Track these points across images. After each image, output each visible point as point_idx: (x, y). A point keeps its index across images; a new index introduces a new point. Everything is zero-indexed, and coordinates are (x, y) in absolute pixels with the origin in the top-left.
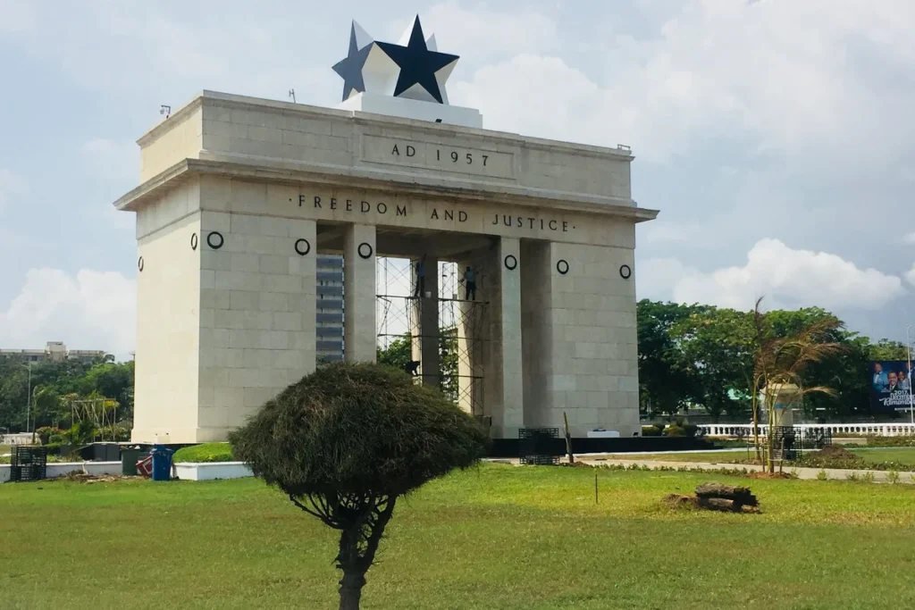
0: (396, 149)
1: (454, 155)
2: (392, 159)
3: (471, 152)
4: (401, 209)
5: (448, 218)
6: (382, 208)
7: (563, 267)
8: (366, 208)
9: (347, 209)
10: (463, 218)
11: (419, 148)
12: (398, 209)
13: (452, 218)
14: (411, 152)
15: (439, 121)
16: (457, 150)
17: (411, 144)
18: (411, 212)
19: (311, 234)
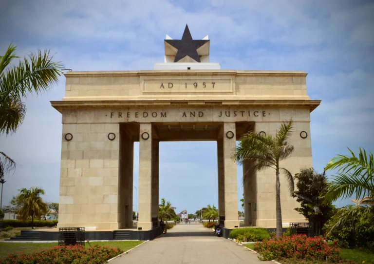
0: (162, 85)
4: (163, 114)
6: (154, 115)
9: (136, 117)
10: (201, 115)
12: (162, 114)
13: (194, 116)
15: (189, 68)
19: (116, 129)
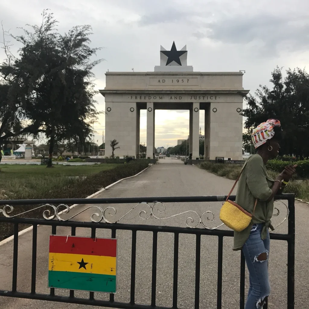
1: (178, 81)
2: (159, 84)
3: (183, 79)
5: (175, 99)
7: (215, 110)
8: (150, 98)
11: (166, 80)
14: (164, 81)
16: (179, 79)
17: (164, 79)
18: (164, 98)
